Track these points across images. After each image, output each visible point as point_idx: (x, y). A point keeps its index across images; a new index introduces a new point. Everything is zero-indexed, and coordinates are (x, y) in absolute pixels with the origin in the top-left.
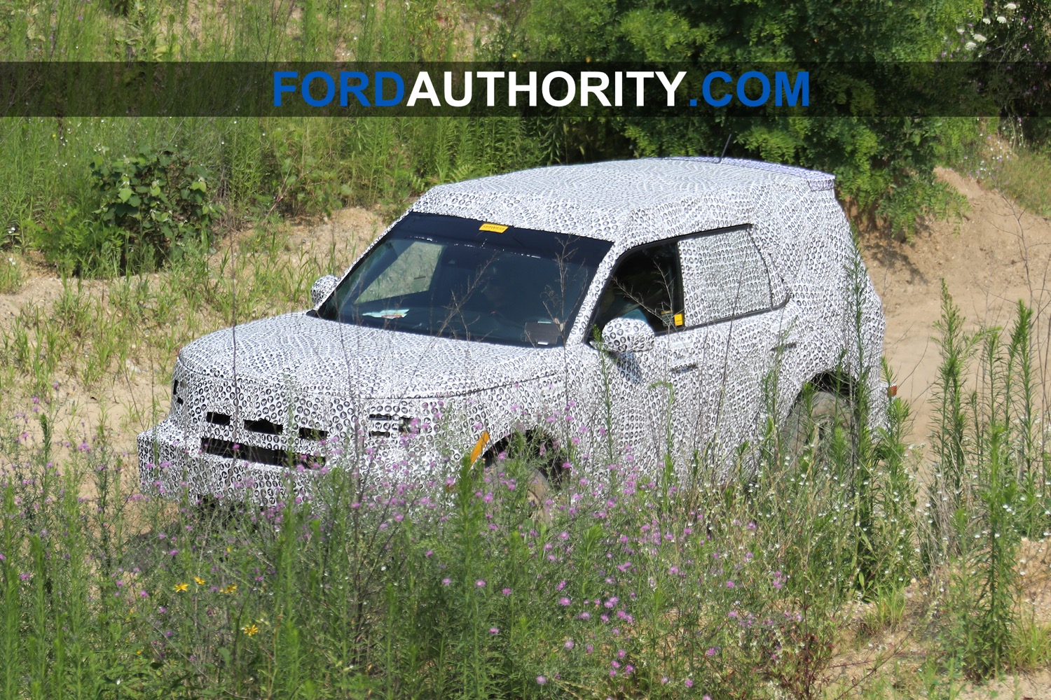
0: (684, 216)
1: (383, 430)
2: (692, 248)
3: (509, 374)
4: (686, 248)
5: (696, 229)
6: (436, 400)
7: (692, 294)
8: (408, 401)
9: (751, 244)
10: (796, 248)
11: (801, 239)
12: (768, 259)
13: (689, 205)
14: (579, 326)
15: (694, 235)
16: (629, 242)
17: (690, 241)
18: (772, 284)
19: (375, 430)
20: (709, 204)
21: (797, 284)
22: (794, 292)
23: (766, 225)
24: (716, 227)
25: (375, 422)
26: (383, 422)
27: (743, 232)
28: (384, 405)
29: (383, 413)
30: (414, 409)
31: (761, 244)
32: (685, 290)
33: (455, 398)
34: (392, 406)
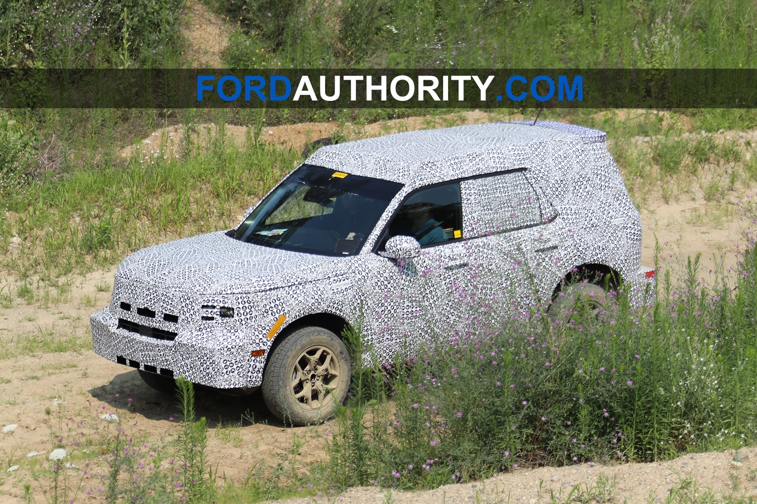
0: (468, 164)
1: (210, 316)
2: (471, 186)
3: (305, 276)
4: (467, 186)
5: (477, 173)
6: (244, 295)
7: (470, 216)
8: (226, 296)
9: (525, 181)
10: (564, 182)
11: (569, 176)
12: (539, 191)
13: (472, 157)
14: (370, 241)
15: (475, 177)
16: (417, 184)
17: (470, 181)
18: (542, 207)
19: (205, 315)
20: (491, 156)
21: (563, 207)
22: (560, 212)
23: (538, 168)
24: (495, 170)
25: (205, 310)
26: (210, 310)
27: (519, 174)
28: (211, 299)
29: (210, 304)
30: (230, 301)
31: (533, 181)
32: (464, 214)
33: (258, 294)
34: (216, 299)
